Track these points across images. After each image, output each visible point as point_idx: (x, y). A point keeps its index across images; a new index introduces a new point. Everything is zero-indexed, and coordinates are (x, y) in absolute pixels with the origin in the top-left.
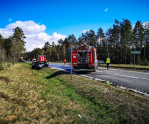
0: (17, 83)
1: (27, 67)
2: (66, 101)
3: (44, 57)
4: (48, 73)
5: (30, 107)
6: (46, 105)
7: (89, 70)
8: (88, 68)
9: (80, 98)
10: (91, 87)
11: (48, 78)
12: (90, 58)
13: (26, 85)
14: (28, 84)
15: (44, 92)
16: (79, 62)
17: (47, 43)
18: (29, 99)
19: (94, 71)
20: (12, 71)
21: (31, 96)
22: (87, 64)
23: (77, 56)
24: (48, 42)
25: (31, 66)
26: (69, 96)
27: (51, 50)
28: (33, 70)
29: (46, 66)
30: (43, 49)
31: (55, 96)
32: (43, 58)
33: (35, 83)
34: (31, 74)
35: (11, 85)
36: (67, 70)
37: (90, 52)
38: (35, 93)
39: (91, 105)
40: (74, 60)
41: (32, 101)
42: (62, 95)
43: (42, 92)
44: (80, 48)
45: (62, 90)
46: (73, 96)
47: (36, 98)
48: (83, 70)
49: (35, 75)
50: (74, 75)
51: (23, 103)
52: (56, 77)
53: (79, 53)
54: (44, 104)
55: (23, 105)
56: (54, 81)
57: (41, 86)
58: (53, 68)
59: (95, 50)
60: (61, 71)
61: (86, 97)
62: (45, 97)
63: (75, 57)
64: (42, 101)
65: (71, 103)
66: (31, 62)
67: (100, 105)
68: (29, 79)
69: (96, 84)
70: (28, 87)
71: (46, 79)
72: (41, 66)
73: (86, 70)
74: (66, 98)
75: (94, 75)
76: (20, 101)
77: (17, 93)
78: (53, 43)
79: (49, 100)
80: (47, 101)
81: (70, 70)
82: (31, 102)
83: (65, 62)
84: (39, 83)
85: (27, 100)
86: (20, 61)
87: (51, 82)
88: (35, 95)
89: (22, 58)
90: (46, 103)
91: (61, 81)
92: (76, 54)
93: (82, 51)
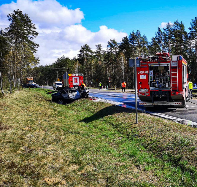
0: (20, 132)
1: (43, 98)
2: (125, 167)
3: (80, 77)
4: (89, 110)
5: (47, 179)
6: (82, 174)
7: (172, 104)
8: (171, 100)
9: (153, 159)
10: (175, 138)
11: (87, 120)
12: (174, 80)
13: (39, 136)
14: (43, 133)
15: (78, 149)
16: (151, 88)
17: (85, 48)
18: (46, 164)
19: (183, 106)
20: (8, 106)
21: (50, 157)
22: (169, 92)
23: (147, 75)
24: (86, 46)
25: (50, 97)
26: (130, 156)
27: (93, 62)
28: (56, 104)
29: (84, 95)
30: (76, 60)
31: (102, 158)
32: (76, 80)
33: (59, 131)
34: (50, 112)
35: (5, 135)
36: (127, 104)
38: (60, 151)
39: (175, 173)
40: (143, 84)
41: (52, 168)
42: (116, 154)
43: (74, 150)
44: (154, 58)
45: (117, 145)
46: (138, 156)
47: (62, 161)
48: (160, 103)
49: (60, 114)
50: (142, 114)
51: (33, 172)
52: (105, 118)
53: (152, 68)
54: (79, 173)
55: (32, 178)
56: (100, 126)
57: (71, 137)
58: (97, 100)
59: (184, 63)
60: (115, 106)
61: (166, 157)
62: (82, 158)
63: (143, 77)
64: (73, 167)
65: (136, 170)
66: (51, 88)
67: (191, 171)
68: (45, 123)
69: (185, 131)
70: (44, 138)
71: (83, 123)
72: (72, 95)
73: (165, 104)
74: (124, 160)
75: (181, 113)
76: (25, 168)
77: (19, 152)
78: (99, 47)
79: (88, 164)
80: (85, 168)
81: (133, 104)
82: (51, 170)
83: (124, 89)
84: (67, 132)
85: (42, 166)
86: (26, 85)
87: (94, 130)
88: (57, 155)
89: (31, 79)
90: (83, 171)
91: (115, 126)
92: (146, 72)
93: (159, 65)
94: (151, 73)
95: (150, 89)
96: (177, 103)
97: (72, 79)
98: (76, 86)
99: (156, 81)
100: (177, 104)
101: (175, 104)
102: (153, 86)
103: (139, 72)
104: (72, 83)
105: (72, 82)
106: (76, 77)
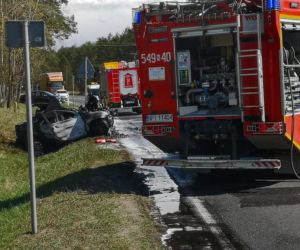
7: (246, 164)
22: (237, 122)
23: (170, 68)
37: (249, 41)
53: (183, 44)
72: (61, 128)
73: (225, 164)
89: (56, 77)
92: (166, 57)
93: (205, 31)
94: (184, 60)
95: (178, 113)
96: (264, 163)
97: (117, 76)
98: (128, 97)
99: (200, 86)
100: (263, 167)
101: (256, 167)
102: (192, 104)
103: (146, 56)
104: (118, 90)
105: (117, 85)
106: (130, 72)
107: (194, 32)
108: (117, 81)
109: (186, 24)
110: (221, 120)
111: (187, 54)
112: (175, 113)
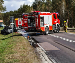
16: (29, 26)
23: (27, 21)
37: (36, 18)
72: (9, 31)
73: (34, 33)
89: (1, 21)
92: (27, 20)
94: (29, 20)
100: (38, 33)
102: (30, 26)
105: (18, 23)
107: (30, 17)
108: (18, 22)
109: (29, 16)
110: (33, 28)
111: (29, 19)
112: (28, 27)
